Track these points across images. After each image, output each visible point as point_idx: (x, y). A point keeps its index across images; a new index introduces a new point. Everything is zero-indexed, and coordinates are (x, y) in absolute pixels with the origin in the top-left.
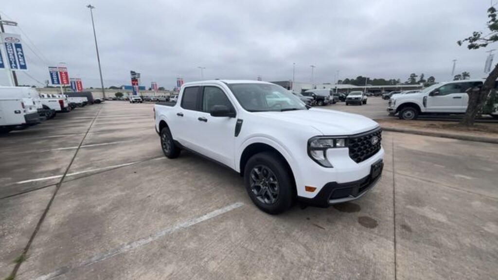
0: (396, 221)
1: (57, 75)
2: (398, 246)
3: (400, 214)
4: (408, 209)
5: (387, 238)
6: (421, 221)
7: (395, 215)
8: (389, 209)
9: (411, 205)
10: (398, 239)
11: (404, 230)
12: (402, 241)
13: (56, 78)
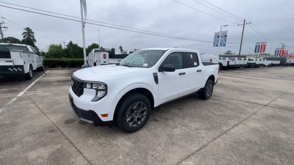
0: (59, 131)
1: (259, 47)
2: (51, 123)
3: (60, 136)
4: (58, 144)
5: (57, 122)
6: (46, 140)
7: (62, 133)
8: (68, 135)
9: (58, 149)
10: (52, 125)
11: (52, 129)
12: (50, 125)
13: (258, 49)
